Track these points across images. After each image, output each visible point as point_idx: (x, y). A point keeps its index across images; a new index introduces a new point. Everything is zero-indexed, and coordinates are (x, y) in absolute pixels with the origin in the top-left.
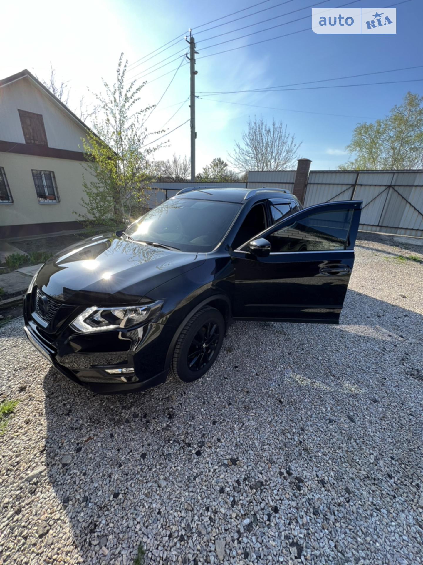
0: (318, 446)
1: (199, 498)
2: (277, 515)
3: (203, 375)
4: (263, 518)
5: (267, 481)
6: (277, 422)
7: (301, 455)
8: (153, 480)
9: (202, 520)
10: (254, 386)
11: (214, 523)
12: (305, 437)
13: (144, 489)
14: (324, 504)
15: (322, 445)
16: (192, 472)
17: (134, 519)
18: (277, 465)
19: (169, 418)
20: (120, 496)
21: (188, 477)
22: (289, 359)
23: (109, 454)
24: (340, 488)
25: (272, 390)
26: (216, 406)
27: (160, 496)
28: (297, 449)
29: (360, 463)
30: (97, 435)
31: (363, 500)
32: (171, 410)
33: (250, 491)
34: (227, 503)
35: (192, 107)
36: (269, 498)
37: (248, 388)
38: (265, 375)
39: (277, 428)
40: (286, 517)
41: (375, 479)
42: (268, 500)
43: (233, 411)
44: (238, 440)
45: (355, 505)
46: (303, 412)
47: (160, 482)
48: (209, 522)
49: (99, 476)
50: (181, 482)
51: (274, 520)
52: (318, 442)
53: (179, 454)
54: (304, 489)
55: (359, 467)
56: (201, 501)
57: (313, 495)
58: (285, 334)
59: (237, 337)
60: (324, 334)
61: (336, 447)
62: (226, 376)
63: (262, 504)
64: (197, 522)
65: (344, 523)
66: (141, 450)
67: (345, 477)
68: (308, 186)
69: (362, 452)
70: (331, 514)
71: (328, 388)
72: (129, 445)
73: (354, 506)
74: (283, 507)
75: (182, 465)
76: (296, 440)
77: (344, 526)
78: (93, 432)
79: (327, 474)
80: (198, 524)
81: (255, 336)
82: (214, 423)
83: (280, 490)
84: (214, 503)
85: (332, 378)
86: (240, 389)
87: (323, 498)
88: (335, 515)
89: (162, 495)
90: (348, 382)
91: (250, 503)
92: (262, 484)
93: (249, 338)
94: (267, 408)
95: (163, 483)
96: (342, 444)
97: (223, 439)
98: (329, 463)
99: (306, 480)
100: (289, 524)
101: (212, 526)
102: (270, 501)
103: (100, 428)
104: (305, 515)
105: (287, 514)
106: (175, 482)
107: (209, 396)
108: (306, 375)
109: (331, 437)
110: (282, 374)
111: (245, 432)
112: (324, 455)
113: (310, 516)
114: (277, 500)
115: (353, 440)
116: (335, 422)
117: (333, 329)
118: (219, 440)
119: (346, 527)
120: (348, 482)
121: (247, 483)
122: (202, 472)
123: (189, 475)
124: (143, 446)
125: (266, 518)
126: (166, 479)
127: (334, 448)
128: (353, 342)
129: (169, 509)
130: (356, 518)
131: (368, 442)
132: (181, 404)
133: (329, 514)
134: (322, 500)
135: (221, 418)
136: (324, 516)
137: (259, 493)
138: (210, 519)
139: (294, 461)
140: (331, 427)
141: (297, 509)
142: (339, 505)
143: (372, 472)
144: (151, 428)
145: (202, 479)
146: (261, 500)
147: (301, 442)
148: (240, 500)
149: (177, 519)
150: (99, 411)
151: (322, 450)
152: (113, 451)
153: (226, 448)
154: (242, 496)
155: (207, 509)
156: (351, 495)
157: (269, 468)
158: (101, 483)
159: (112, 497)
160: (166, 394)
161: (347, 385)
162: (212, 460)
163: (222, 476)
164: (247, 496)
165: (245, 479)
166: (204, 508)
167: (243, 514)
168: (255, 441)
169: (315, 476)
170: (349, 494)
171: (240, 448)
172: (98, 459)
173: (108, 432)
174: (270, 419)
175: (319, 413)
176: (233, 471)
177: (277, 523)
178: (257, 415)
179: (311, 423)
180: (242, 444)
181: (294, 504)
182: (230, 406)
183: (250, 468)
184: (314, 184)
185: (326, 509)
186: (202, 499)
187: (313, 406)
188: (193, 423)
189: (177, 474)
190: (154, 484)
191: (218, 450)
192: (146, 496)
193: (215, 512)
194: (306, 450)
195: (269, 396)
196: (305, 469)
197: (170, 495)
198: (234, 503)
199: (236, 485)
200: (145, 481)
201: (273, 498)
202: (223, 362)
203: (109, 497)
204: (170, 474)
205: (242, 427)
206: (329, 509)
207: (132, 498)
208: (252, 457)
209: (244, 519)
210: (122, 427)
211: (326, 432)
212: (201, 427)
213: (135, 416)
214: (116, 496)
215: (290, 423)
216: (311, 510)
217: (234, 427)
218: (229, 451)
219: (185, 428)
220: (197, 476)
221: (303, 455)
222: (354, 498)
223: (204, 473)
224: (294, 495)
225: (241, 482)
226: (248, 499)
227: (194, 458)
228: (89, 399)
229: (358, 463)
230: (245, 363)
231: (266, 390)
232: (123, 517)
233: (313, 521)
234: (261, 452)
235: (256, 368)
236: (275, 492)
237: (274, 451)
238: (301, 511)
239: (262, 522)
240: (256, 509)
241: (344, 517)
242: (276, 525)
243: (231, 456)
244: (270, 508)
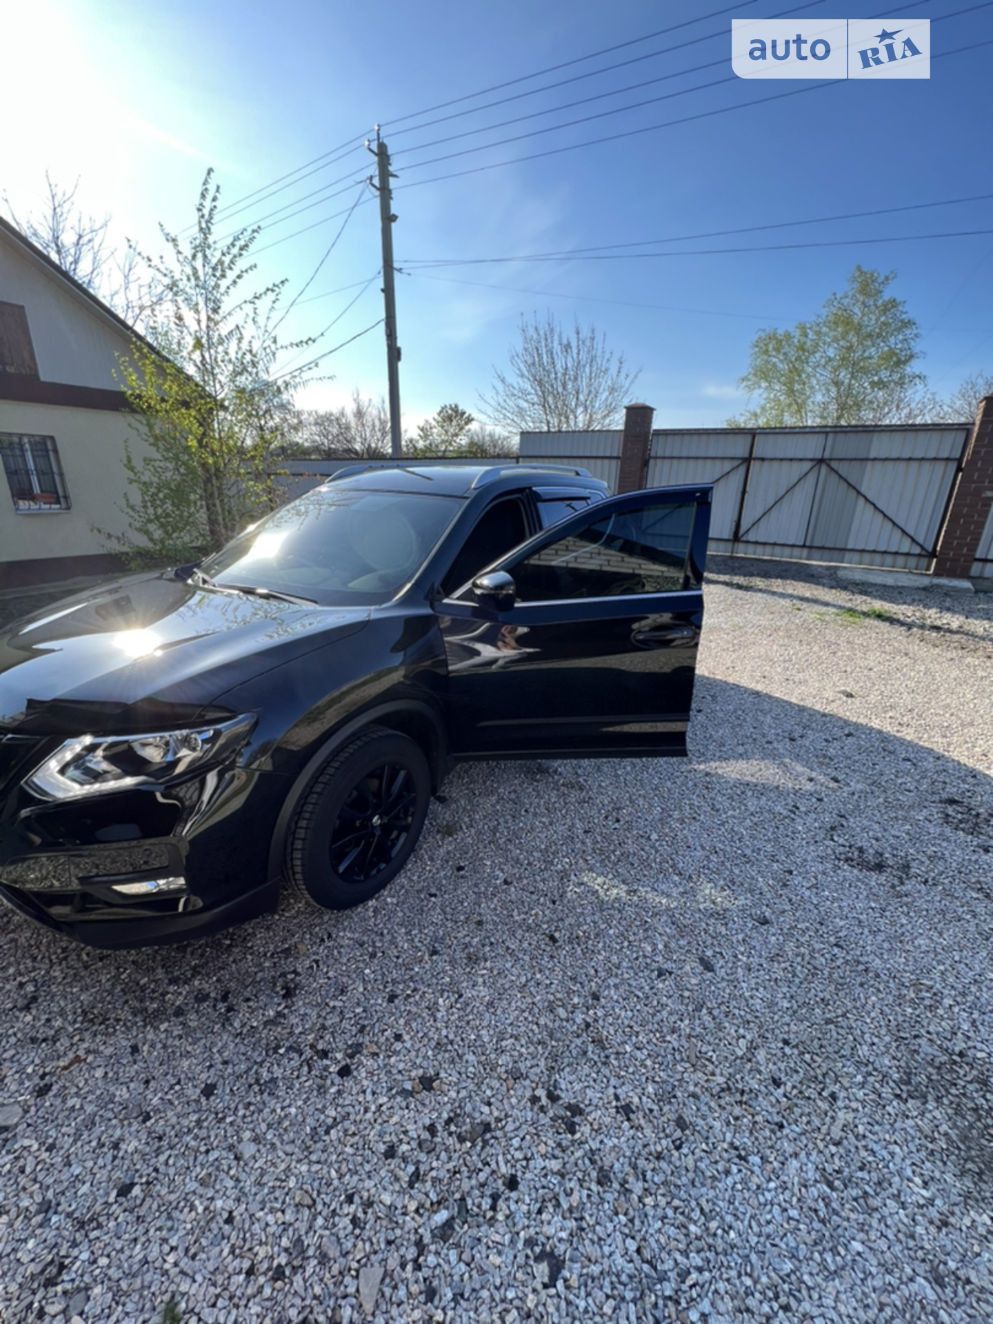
0: (627, 1030)
1: (333, 1173)
2: (514, 1195)
3: (378, 890)
4: (479, 1206)
5: (501, 1120)
6: (538, 984)
7: (585, 1053)
8: (224, 1145)
9: (334, 1225)
10: (495, 909)
11: (363, 1229)
12: (599, 1014)
13: (198, 1169)
14: (624, 1156)
15: (636, 1028)
16: (322, 1117)
17: (165, 1240)
18: (527, 1082)
19: (284, 997)
20: (136, 1191)
21: (314, 1129)
22: (583, 843)
23: (122, 1093)
24: (664, 1119)
25: (536, 914)
26: (400, 961)
27: (238, 1181)
28: (578, 1041)
29: (714, 1059)
30: (96, 1052)
31: (712, 1140)
32: (291, 976)
33: (458, 1146)
34: (397, 1179)
35: (389, 291)
36: (500, 1158)
37: (480, 914)
38: (525, 881)
39: (538, 998)
40: (534, 1196)
41: (743, 1092)
42: (497, 1162)
43: (439, 968)
44: (444, 1032)
45: (693, 1153)
46: (601, 958)
47: (240, 1147)
48: (351, 1227)
49: (87, 1148)
50: (293, 1142)
51: (504, 1207)
52: (626, 1022)
53: (298, 1077)
54: (583, 1128)
55: (711, 1067)
56: (336, 1182)
57: (601, 1142)
58: (581, 789)
59: (470, 801)
60: (669, 783)
61: (665, 1030)
62: (433, 891)
63: (481, 1174)
64: (320, 1232)
65: (663, 1195)
66: (204, 1076)
67: (679, 1094)
68: (652, 462)
69: (721, 1034)
70: (638, 1180)
71: (664, 901)
72: (175, 1068)
73: (690, 1156)
74: (528, 1176)
75: (300, 1103)
76: (579, 1021)
77: (662, 1201)
78: (86, 1045)
79: (639, 1090)
80: (321, 1237)
81: (513, 796)
82: (392, 998)
83: (528, 1137)
84: (369, 1184)
85: (676, 878)
86: (462, 918)
87: (624, 1146)
88: (645, 1180)
89: (243, 1176)
90: (709, 885)
91: (455, 1173)
92: (487, 1127)
93: (498, 802)
94: (521, 956)
95: (248, 1150)
96: (681, 1020)
97: (408, 1033)
98: (646, 1067)
99: (588, 1110)
100: (540, 1212)
101: (357, 1237)
102: (502, 1164)
103: (107, 1035)
104: (578, 1187)
105: (537, 1190)
106: (278, 1144)
107: (388, 937)
108: (619, 875)
109: (659, 1008)
110: (564, 876)
111: (461, 1013)
112: (638, 1049)
113: (589, 1189)
114: (517, 1161)
115: (704, 1011)
116: (671, 973)
117: (690, 772)
118: (398, 1037)
119: (668, 1203)
120: (684, 1104)
121: (453, 1128)
122: (348, 1114)
123: (313, 1124)
124: (211, 1066)
125: (486, 1203)
126: (256, 1140)
127: (661, 1032)
128: (731, 798)
129: (254, 1207)
130: (693, 1183)
131: (736, 1011)
132: (317, 962)
133: (631, 1179)
134: (621, 1148)
135: (409, 987)
136: (622, 1185)
137: (478, 1148)
138: (355, 1221)
139: (567, 1069)
140: (661, 986)
141: (563, 1176)
142: (659, 1157)
143: (738, 1077)
144: (237, 1024)
145: (346, 1130)
146: (480, 1165)
147: (588, 1025)
148: (432, 1169)
149: (271, 1230)
150: (110, 993)
151: (634, 1038)
152: (132, 1085)
153: (413, 1053)
154: (438, 1159)
155: (350, 1199)
156: (687, 1132)
157: (508, 1090)
158: (90, 1164)
159: (114, 1193)
160: (284, 941)
161: (707, 892)
162: (375, 1083)
163: (395, 1119)
164: (450, 1158)
165: (449, 1121)
166: (343, 1198)
167: (435, 1200)
168: (484, 1032)
169: (612, 1097)
170: (683, 1131)
171: (446, 1051)
172: (90, 1109)
173: (124, 1043)
174: (523, 980)
175: (637, 959)
176: (424, 1105)
177: (512, 1213)
178: (495, 972)
179: (617, 981)
180: (451, 1042)
181: (555, 1165)
182: (434, 958)
183: (463, 1093)
184: (664, 458)
185: (627, 1169)
186: (341, 1177)
187: (626, 944)
188: (341, 1004)
189: (286, 1123)
190: (224, 1154)
191: (393, 1060)
192: (203, 1183)
193: (369, 1204)
194: (599, 1042)
195: (529, 929)
196: (592, 1083)
197: (262, 1175)
198: (416, 1177)
199: (426, 1135)
200: (203, 1149)
201: (509, 1157)
202: (431, 859)
203: (107, 1194)
204: (269, 1126)
205: (456, 1002)
206: (635, 1167)
207: (164, 1191)
208: (471, 1069)
209: (435, 1212)
210: (163, 1027)
211: (647, 998)
212: (359, 1010)
213: (201, 997)
214: (124, 1190)
215: (570, 984)
216: (594, 1174)
217: (436, 1003)
218: (418, 1061)
219: (319, 1016)
220: (335, 1123)
221: (590, 1053)
222: (692, 1138)
223: (352, 1117)
224: (559, 1145)
225: (440, 1128)
226: (450, 1166)
227: (333, 1084)
228: (86, 968)
229: (709, 1060)
230: (482, 859)
231: (523, 916)
232: (135, 1240)
233: (595, 1199)
234: (493, 1056)
235: (505, 868)
236: (516, 1142)
237: (523, 1050)
238: (570, 1180)
239: (477, 1215)
240: (466, 1186)
241: (665, 1183)
242: (507, 1217)
243: (421, 1071)
244: (500, 1182)
